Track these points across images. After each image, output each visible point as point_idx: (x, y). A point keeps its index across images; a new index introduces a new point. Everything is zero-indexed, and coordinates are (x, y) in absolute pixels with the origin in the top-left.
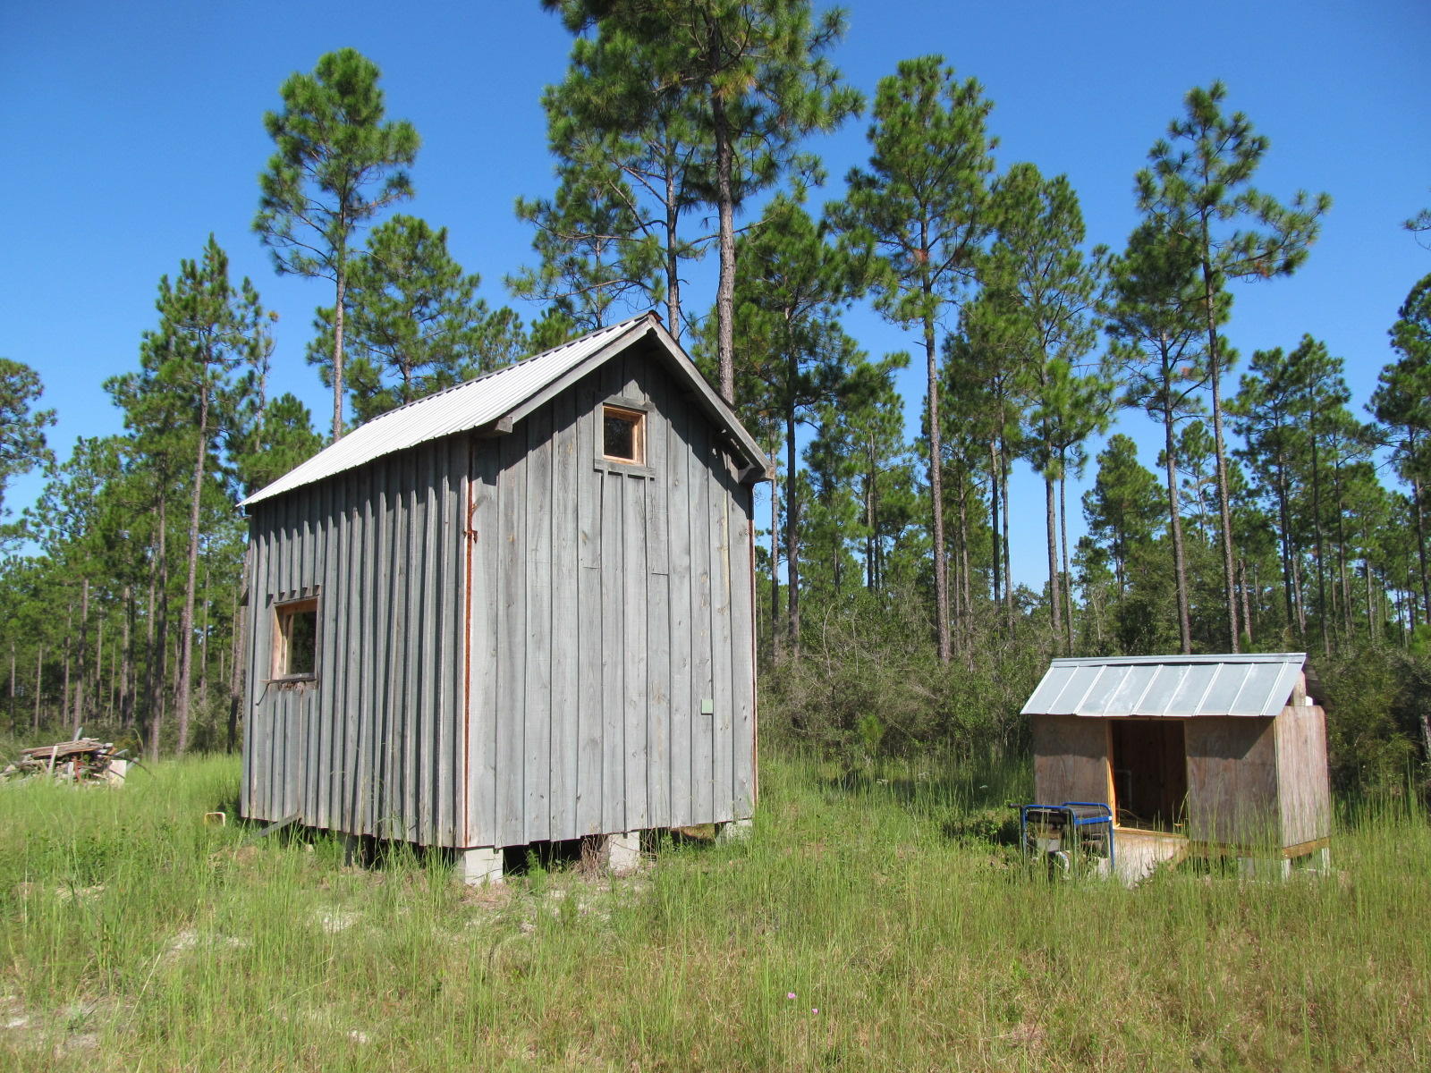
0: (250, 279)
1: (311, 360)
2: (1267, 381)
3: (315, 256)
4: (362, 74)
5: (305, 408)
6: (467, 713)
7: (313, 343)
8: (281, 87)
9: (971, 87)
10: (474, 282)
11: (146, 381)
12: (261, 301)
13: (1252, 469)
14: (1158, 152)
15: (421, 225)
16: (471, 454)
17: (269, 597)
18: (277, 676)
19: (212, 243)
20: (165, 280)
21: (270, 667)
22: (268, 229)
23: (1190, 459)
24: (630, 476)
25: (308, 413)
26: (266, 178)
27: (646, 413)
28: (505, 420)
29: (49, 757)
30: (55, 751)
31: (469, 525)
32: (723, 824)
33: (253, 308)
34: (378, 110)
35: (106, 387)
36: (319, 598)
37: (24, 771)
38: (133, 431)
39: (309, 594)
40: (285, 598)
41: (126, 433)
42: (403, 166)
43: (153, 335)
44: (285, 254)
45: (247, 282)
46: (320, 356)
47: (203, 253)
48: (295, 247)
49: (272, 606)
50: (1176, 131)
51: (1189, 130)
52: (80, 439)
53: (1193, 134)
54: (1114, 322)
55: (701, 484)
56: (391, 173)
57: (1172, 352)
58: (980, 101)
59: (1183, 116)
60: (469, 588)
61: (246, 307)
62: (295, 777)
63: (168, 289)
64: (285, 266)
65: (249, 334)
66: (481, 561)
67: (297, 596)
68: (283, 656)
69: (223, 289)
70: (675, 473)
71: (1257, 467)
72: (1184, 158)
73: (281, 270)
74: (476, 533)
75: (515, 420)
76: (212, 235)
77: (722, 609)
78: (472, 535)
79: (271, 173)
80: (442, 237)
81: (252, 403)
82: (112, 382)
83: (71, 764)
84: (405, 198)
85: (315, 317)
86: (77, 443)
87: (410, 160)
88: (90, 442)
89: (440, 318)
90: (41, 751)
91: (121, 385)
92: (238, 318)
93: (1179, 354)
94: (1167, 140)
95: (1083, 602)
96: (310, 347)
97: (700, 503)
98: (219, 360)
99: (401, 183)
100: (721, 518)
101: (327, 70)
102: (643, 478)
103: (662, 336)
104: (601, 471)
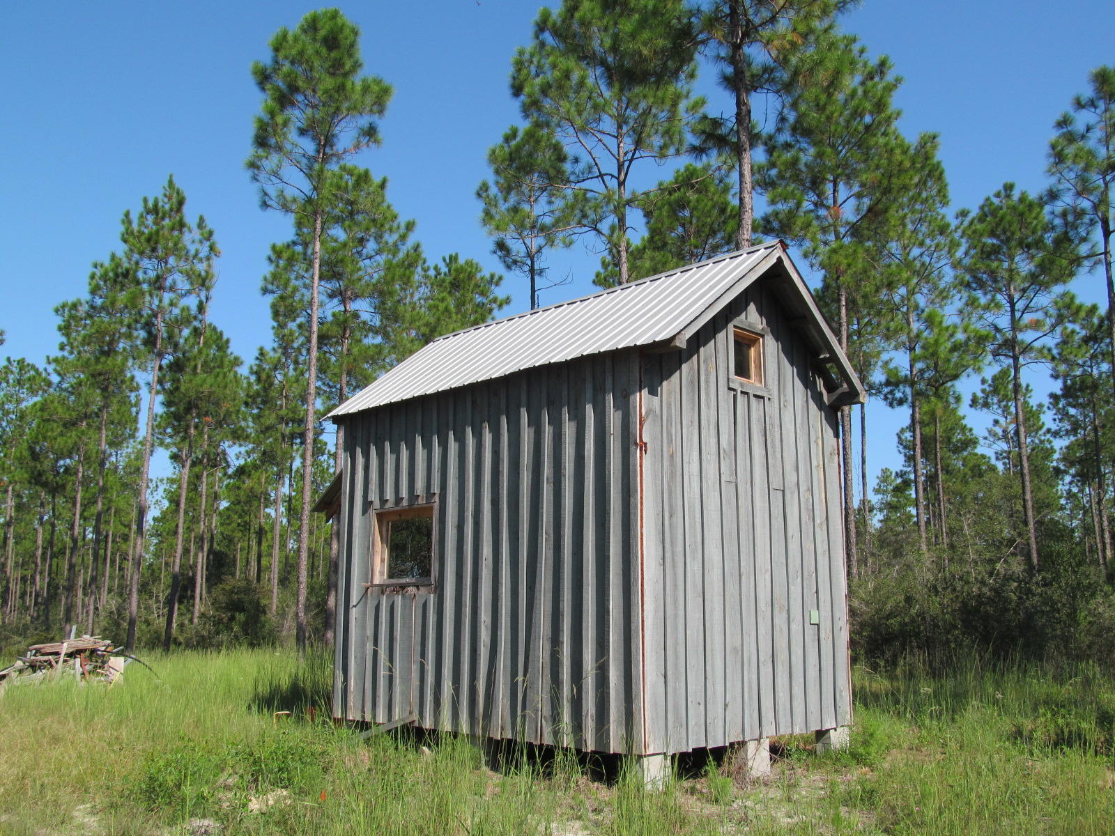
0: (205, 217)
1: (265, 291)
2: (1083, 333)
3: (297, 193)
4: (347, 31)
5: (225, 338)
6: (643, 621)
7: (269, 276)
8: (270, 39)
9: (883, 64)
10: (410, 226)
11: (93, 307)
12: (215, 237)
13: (1054, 411)
14: (1064, 122)
15: (367, 173)
16: (640, 368)
17: (367, 504)
18: (377, 581)
19: (171, 183)
20: (127, 215)
21: (368, 572)
22: (258, 168)
23: (1000, 401)
24: (755, 396)
25: (228, 341)
26: (260, 120)
27: (763, 336)
28: (680, 336)
29: (57, 654)
30: (65, 648)
31: (641, 437)
32: (828, 731)
33: (208, 244)
34: (357, 65)
35: (57, 311)
36: (436, 506)
37: (34, 667)
38: (66, 353)
39: (422, 501)
40: (390, 505)
41: (59, 354)
42: (375, 118)
43: (102, 266)
44: (272, 191)
45: (202, 219)
46: (274, 288)
47: (162, 192)
48: (281, 186)
49: (372, 513)
50: (1079, 105)
51: (1092, 104)
52: (9, 359)
53: (1096, 107)
54: (968, 277)
55: (803, 406)
56: (364, 121)
57: (1020, 305)
58: (890, 77)
59: (1088, 92)
60: (641, 498)
61: (201, 242)
62: (406, 680)
63: (130, 222)
64: (269, 202)
65: (201, 267)
66: (649, 472)
67: (405, 503)
68: (383, 561)
69: (181, 225)
70: (785, 395)
71: (1058, 410)
72: (1088, 129)
73: (265, 205)
74: (646, 444)
75: (687, 337)
76: (171, 176)
77: (821, 524)
78: (644, 446)
79: (266, 118)
80: (383, 185)
81: (196, 330)
82: (63, 306)
83: (78, 661)
84: (372, 145)
85: (269, 252)
86: (6, 363)
87: (381, 112)
88: (19, 362)
89: (378, 258)
90: (49, 647)
91: (71, 309)
92: (192, 252)
93: (1027, 307)
94: (1072, 112)
95: (878, 525)
96: (265, 279)
97: (802, 424)
98: (172, 289)
99: (371, 132)
100: (818, 438)
101: (312, 26)
102: (763, 398)
103: (787, 263)
104: (734, 390)
